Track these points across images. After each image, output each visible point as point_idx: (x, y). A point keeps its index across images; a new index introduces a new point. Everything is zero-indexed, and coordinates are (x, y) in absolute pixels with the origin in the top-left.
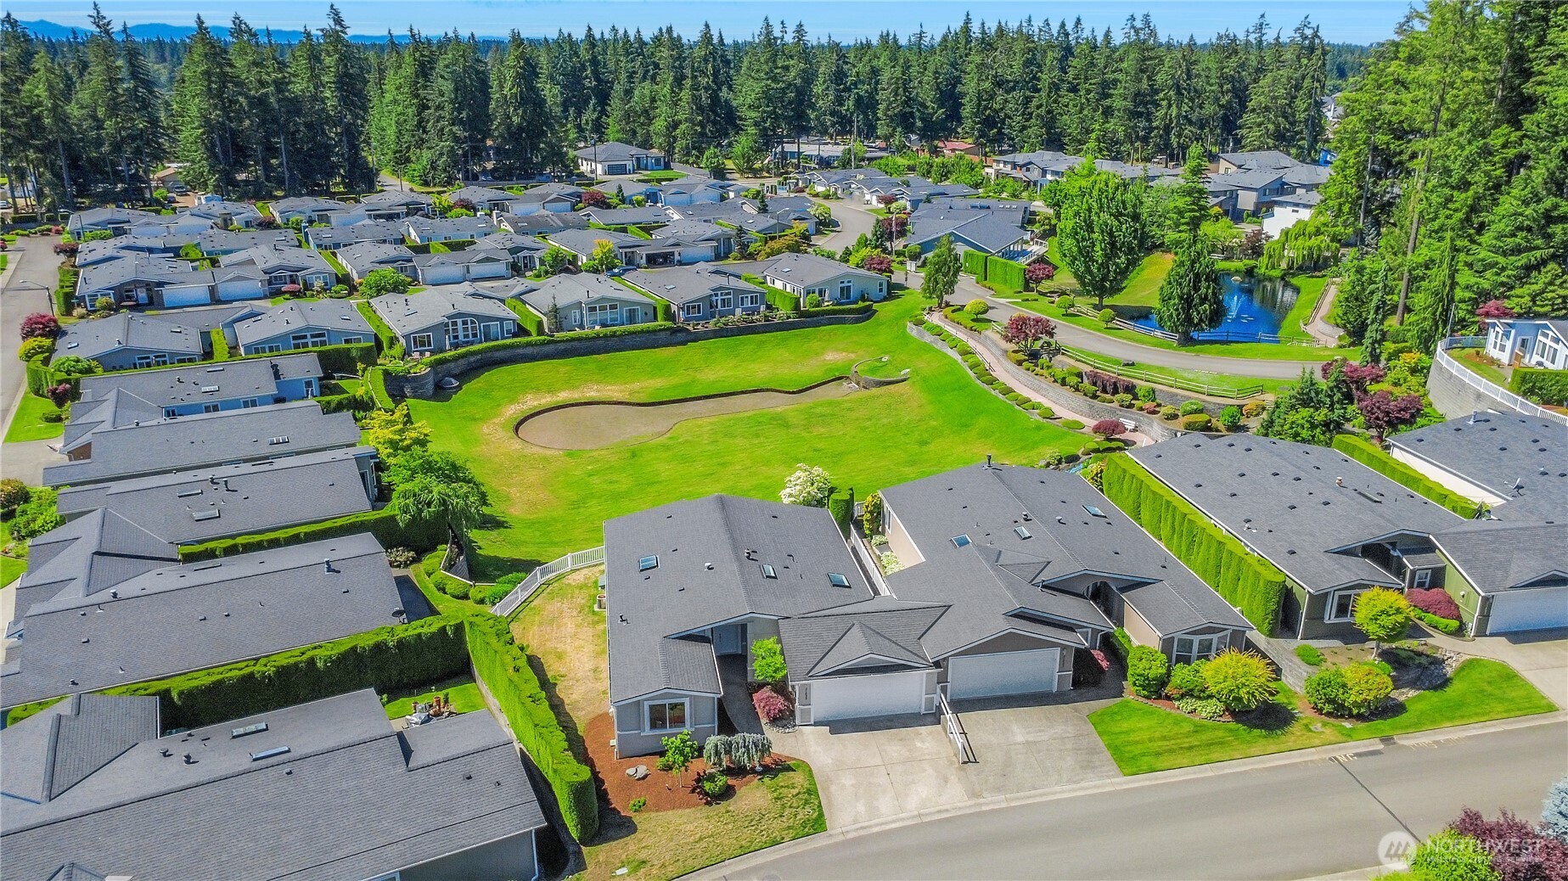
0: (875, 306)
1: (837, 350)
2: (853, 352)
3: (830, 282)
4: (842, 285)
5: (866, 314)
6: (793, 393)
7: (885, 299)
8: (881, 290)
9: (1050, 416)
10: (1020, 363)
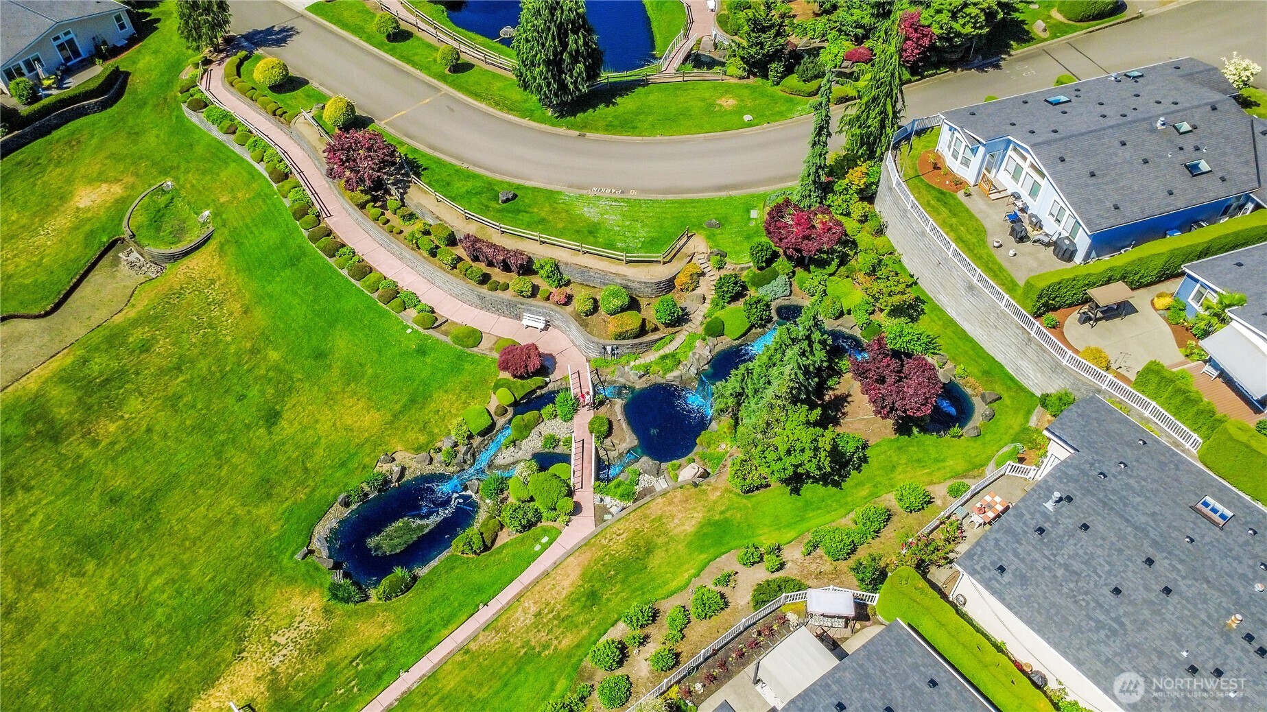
0: (121, 62)
1: (91, 181)
2: (117, 180)
3: (40, 43)
4: (59, 42)
5: (115, 86)
6: (47, 314)
7: (132, 41)
8: (122, 27)
9: (432, 320)
10: (362, 206)
